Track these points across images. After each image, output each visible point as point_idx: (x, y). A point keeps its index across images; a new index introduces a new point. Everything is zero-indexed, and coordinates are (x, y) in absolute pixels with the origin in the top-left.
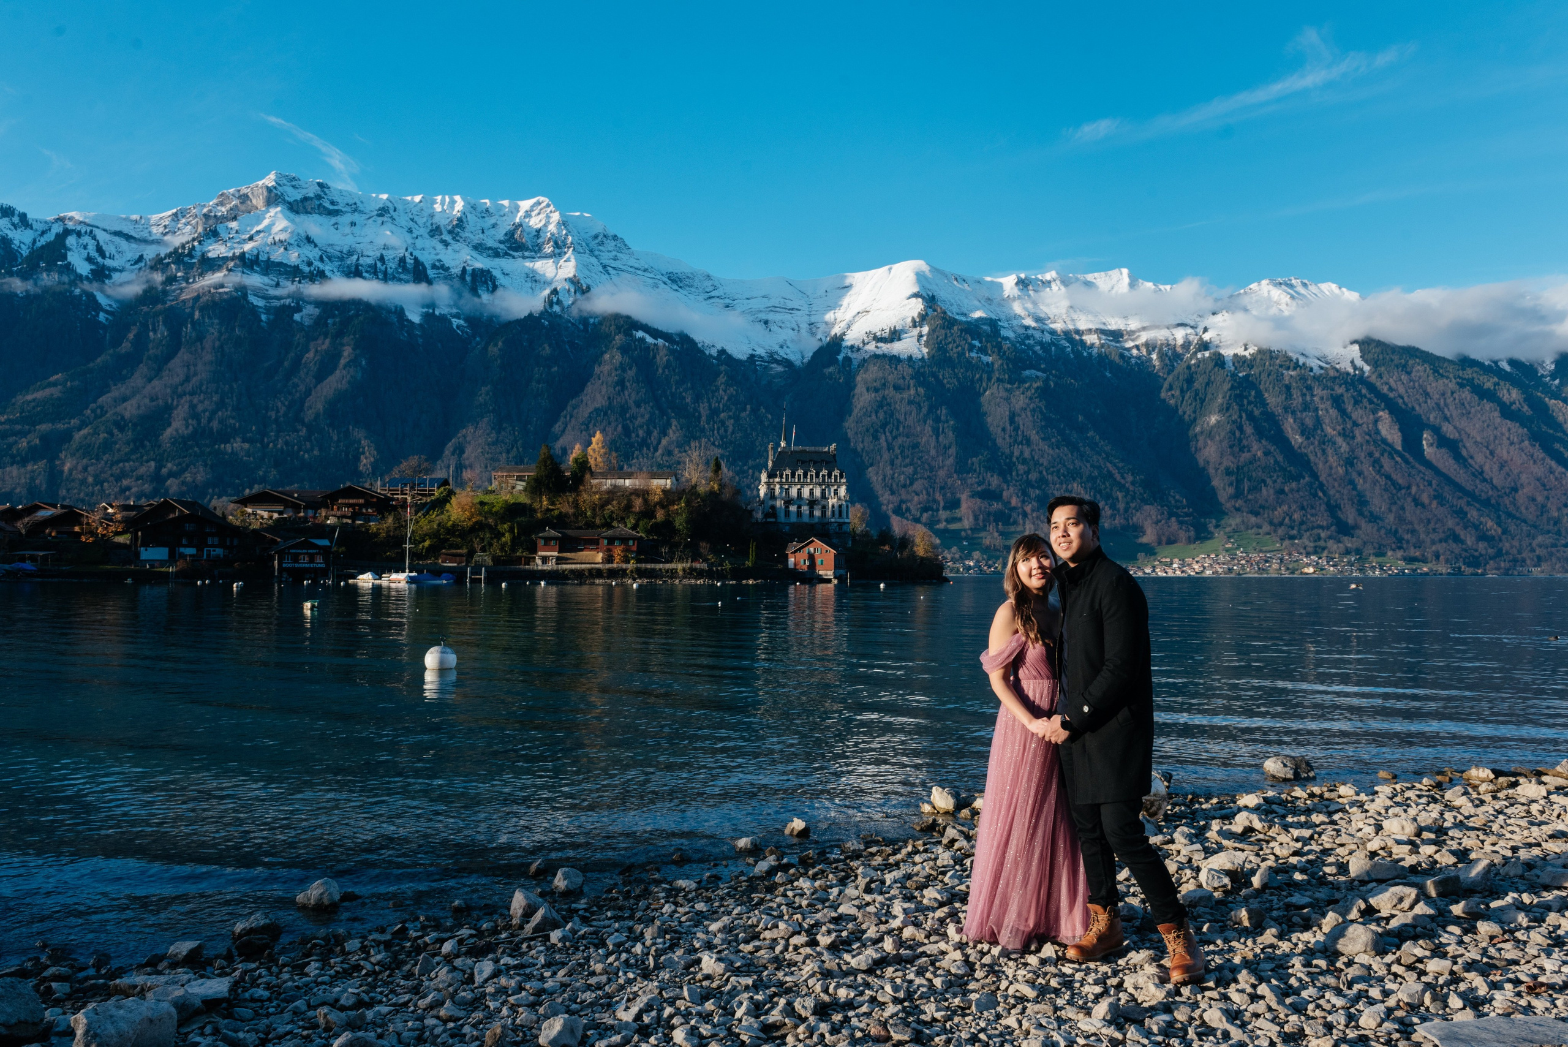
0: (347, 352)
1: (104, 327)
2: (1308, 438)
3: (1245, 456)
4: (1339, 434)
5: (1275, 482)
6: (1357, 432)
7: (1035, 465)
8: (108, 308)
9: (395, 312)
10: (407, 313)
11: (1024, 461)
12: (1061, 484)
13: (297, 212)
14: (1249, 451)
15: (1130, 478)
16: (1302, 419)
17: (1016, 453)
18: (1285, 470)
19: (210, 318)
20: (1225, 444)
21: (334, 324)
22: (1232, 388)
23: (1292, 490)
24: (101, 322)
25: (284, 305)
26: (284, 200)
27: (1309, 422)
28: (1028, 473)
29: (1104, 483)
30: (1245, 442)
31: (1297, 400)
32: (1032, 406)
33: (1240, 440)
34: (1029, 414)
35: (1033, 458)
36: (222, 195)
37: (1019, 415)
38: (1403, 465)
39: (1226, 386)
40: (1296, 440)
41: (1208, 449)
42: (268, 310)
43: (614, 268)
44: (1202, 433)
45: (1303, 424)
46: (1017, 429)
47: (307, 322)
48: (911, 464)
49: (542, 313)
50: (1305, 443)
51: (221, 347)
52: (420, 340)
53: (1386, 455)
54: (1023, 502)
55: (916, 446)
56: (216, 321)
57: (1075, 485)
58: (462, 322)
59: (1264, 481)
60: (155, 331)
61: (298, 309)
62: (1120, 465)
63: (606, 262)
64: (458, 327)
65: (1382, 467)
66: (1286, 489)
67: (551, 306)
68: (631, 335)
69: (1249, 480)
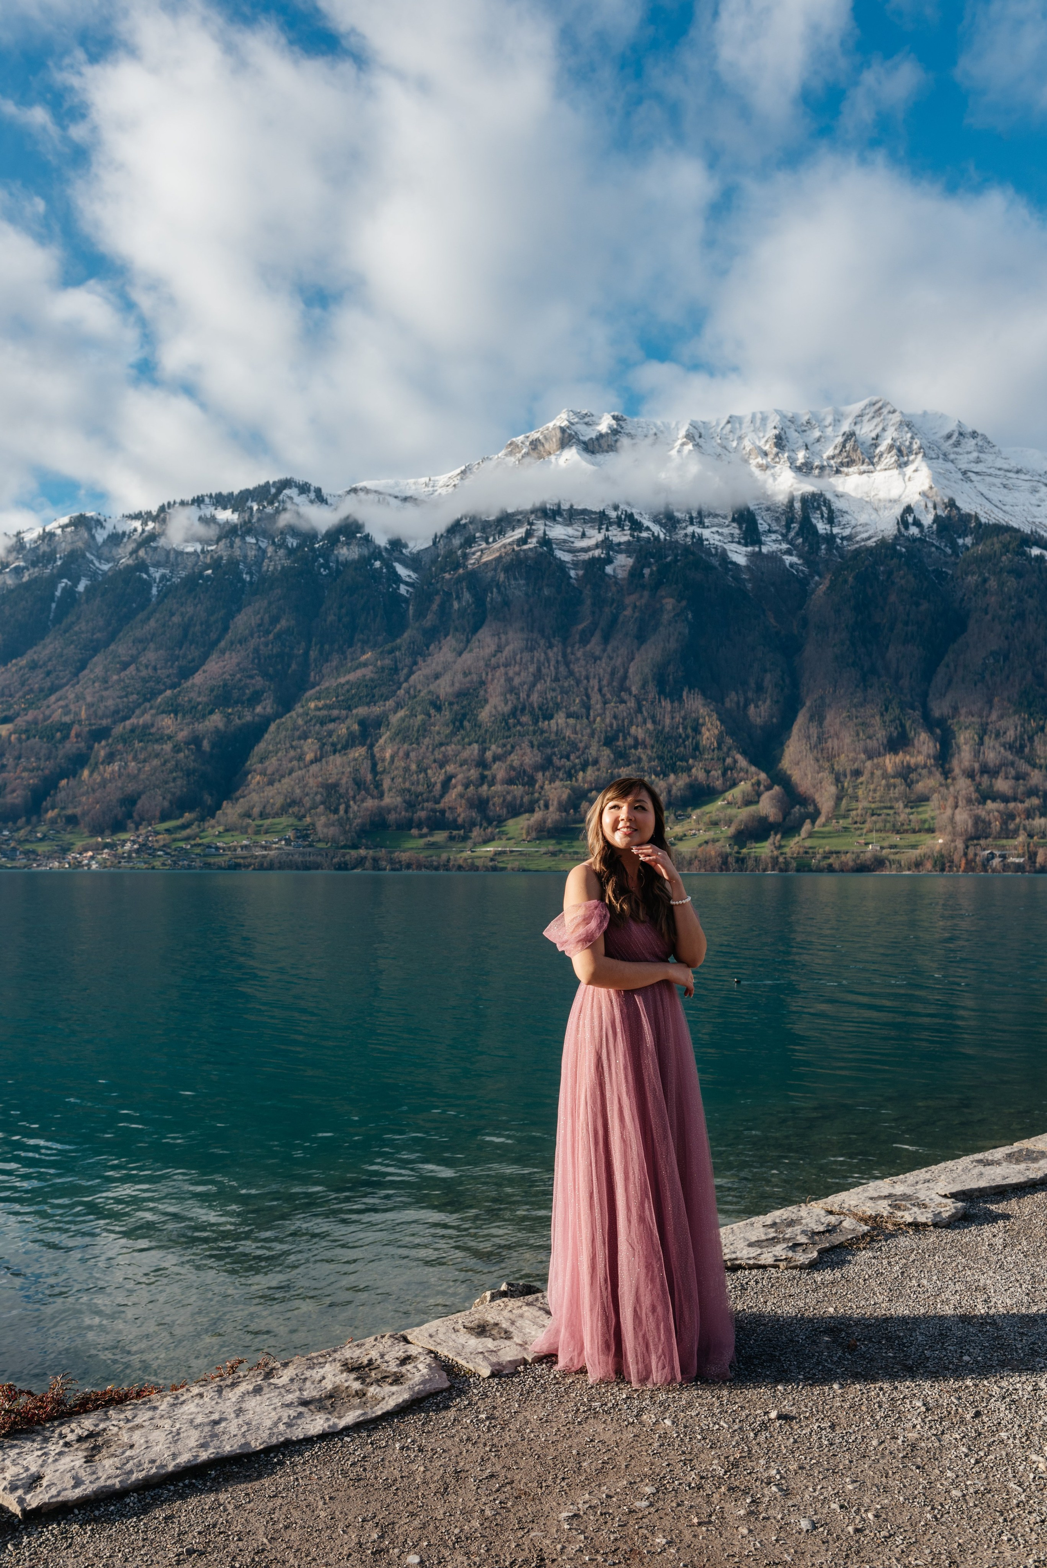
0: (669, 603)
1: (406, 601)
8: (408, 579)
9: (716, 554)
10: (730, 554)
13: (593, 452)
19: (515, 579)
21: (651, 574)
24: (402, 595)
25: (593, 558)
26: (579, 440)
36: (511, 444)
42: (576, 565)
43: (977, 473)
47: (622, 574)
49: (896, 538)
51: (531, 610)
52: (749, 586)
56: (522, 582)
58: (794, 559)
60: (458, 598)
61: (609, 561)
63: (964, 467)
64: (791, 565)
67: (907, 527)
68: (1024, 553)
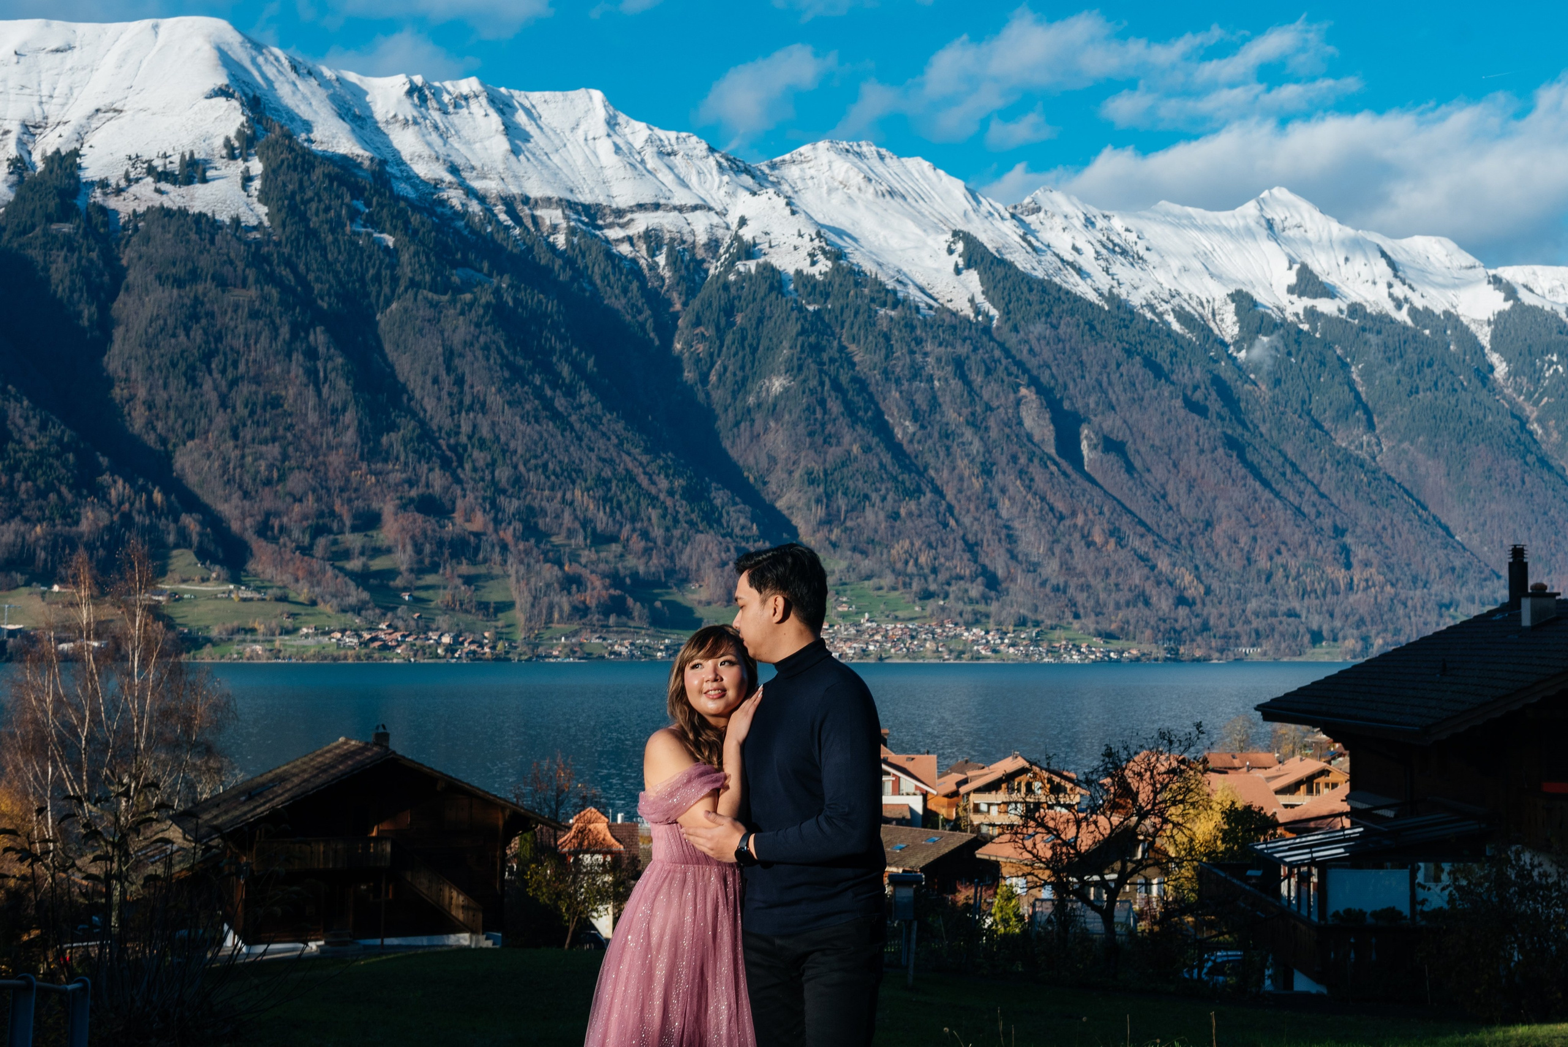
2: (923, 427)
3: (834, 453)
4: (968, 423)
5: (884, 499)
6: (992, 422)
7: (504, 452)
11: (482, 444)
12: (552, 488)
14: (839, 444)
15: (663, 483)
16: (910, 394)
17: (465, 428)
18: (895, 479)
20: (801, 429)
22: (803, 332)
23: (910, 514)
27: (921, 400)
28: (492, 465)
29: (623, 490)
30: (829, 428)
31: (901, 363)
32: (482, 339)
33: (823, 425)
34: (479, 354)
35: (498, 438)
37: (462, 356)
38: (1062, 479)
39: (793, 328)
40: (905, 428)
41: (771, 436)
44: (759, 405)
45: (913, 402)
46: (460, 381)
48: (274, 440)
50: (919, 434)
53: (1036, 461)
54: (497, 522)
55: (275, 402)
57: (578, 493)
59: (866, 497)
62: (645, 459)
65: (1032, 480)
66: (903, 512)
69: (845, 494)
